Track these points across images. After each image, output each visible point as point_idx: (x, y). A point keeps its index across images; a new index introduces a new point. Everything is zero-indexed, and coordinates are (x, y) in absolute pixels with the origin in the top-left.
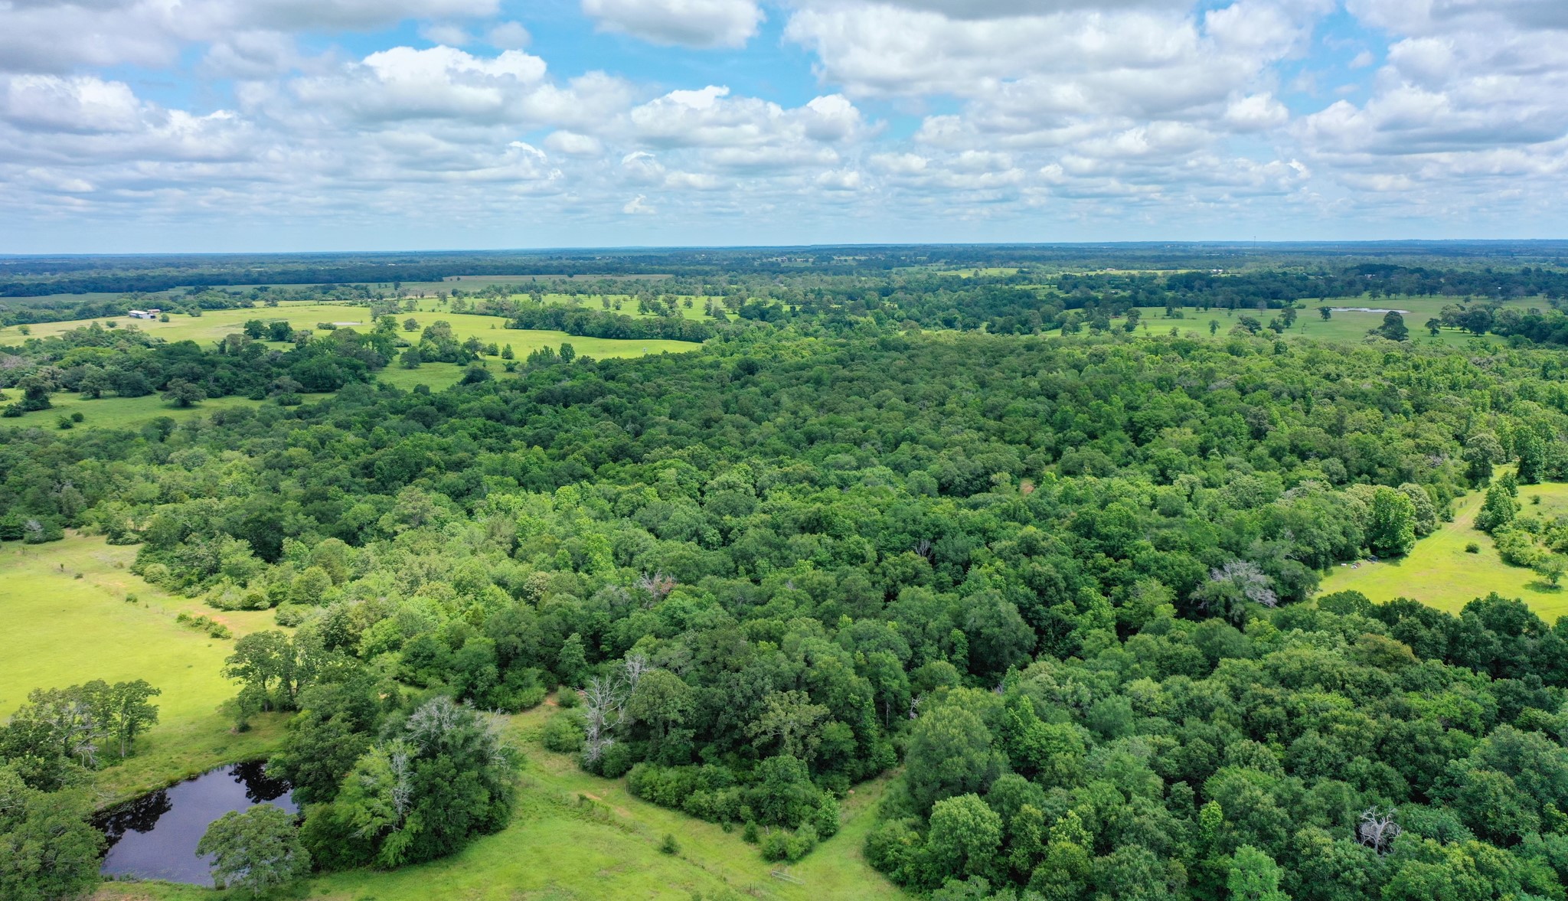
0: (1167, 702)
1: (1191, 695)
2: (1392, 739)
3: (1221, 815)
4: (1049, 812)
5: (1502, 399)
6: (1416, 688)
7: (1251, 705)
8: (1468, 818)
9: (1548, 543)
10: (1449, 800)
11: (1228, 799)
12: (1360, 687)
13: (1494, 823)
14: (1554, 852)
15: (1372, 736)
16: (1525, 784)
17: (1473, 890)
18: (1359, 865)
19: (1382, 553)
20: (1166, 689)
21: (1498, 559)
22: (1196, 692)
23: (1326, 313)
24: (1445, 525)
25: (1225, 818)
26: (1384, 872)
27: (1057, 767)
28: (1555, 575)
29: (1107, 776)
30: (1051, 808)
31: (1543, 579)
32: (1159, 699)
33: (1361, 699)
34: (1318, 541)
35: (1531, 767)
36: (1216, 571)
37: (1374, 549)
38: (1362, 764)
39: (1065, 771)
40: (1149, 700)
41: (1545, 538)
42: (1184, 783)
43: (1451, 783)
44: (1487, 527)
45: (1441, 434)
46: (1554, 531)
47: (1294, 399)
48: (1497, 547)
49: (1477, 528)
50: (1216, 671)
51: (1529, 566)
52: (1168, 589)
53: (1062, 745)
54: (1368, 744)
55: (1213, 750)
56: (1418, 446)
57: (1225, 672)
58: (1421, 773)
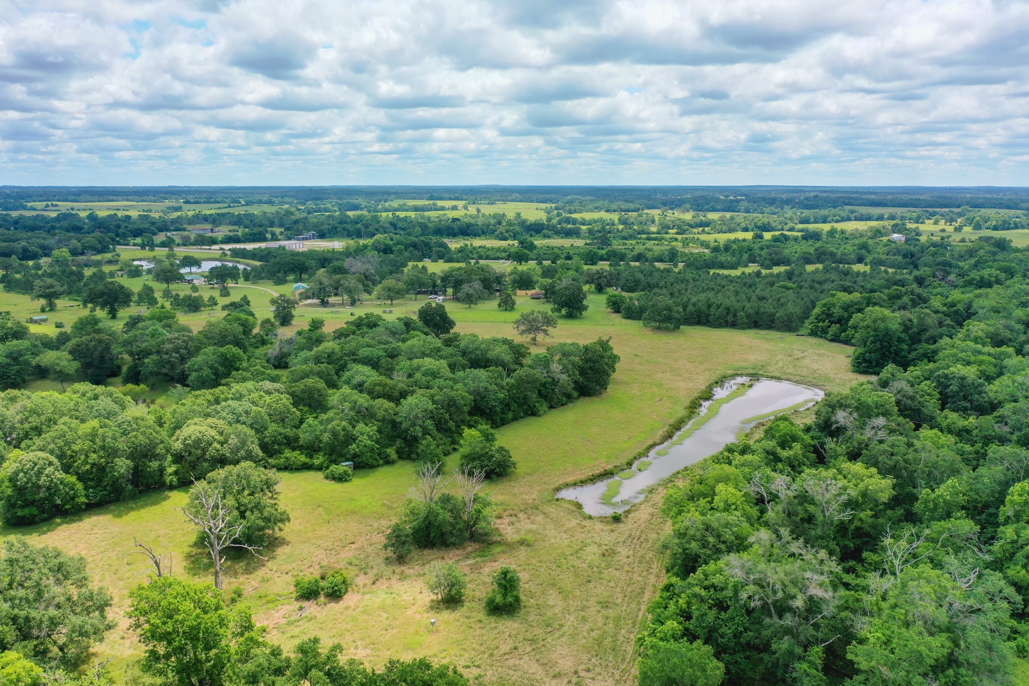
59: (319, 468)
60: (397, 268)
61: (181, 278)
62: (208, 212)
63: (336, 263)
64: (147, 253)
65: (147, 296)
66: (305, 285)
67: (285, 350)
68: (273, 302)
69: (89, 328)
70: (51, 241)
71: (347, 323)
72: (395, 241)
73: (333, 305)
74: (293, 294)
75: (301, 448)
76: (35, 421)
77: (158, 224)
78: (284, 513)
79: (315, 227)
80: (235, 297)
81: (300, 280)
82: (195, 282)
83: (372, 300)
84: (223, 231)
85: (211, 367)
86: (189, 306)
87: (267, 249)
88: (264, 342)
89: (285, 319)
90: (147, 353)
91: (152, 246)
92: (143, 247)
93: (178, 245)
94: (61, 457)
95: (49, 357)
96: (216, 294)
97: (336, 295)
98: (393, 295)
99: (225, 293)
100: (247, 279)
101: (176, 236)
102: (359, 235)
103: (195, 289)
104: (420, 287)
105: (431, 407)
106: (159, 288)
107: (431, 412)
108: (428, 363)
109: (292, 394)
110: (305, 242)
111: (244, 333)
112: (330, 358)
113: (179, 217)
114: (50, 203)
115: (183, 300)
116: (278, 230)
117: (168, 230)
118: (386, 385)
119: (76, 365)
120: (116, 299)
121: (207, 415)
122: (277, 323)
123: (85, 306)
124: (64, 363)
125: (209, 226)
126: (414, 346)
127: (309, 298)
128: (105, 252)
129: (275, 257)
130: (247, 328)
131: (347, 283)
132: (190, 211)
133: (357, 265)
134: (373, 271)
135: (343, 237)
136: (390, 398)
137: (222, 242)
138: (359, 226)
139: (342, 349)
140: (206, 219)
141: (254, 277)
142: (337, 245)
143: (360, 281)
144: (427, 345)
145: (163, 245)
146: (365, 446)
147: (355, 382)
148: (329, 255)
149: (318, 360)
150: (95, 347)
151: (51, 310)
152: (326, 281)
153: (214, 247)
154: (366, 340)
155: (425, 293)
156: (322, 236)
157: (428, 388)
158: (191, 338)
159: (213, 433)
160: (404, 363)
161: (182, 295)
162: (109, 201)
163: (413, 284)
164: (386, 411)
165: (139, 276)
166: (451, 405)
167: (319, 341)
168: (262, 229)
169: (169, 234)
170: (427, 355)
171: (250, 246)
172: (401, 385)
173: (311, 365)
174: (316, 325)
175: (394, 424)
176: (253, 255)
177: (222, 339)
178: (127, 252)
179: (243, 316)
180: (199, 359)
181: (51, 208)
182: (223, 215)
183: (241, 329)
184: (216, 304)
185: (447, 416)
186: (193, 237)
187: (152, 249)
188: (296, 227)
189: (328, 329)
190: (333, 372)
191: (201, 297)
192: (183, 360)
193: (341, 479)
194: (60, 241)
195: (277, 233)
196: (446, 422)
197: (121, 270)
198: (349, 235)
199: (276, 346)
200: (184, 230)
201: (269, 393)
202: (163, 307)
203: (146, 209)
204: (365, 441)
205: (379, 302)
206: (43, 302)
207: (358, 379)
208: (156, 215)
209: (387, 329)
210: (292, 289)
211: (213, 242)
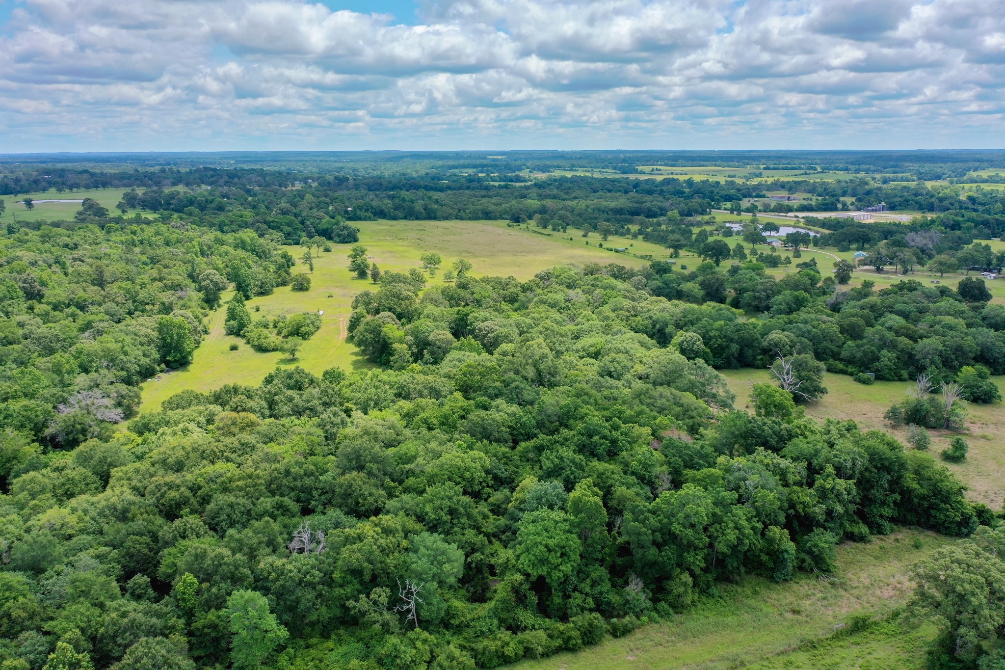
0: (81, 520)
1: (100, 506)
2: (276, 478)
3: (196, 580)
4: (32, 657)
5: (205, 248)
6: (271, 440)
7: (159, 494)
8: (346, 509)
9: (279, 333)
10: (328, 503)
11: (196, 566)
12: (235, 452)
13: (363, 505)
14: (407, 506)
15: (263, 481)
16: (370, 474)
17: (389, 547)
18: (313, 567)
19: (174, 365)
20: (74, 510)
21: (252, 350)
22: (104, 503)
23: (29, 203)
24: (206, 336)
25: (200, 583)
26: (329, 564)
27: (14, 615)
28: (293, 352)
29: (74, 599)
30: (31, 652)
31: (287, 356)
32: (72, 520)
33: (239, 460)
34: (128, 365)
35: (370, 462)
36: (61, 406)
37: (168, 364)
38: (267, 502)
39: (24, 615)
40: (63, 525)
41: (276, 331)
42: (139, 575)
43: (323, 493)
44: (236, 332)
45: (180, 275)
46: (280, 325)
47: (50, 266)
48: (248, 343)
49: (228, 334)
50: (112, 481)
51: (273, 350)
52: (26, 432)
53: (7, 594)
54: (263, 488)
55: (149, 540)
56: (165, 286)
57: (120, 479)
58: (302, 495)
59: (851, 374)
60: (958, 244)
61: (763, 240)
62: (786, 179)
63: (898, 237)
64: (734, 217)
65: (739, 252)
66: (865, 253)
67: (839, 300)
68: (836, 265)
69: (708, 271)
70: (666, 204)
71: (892, 285)
72: (965, 218)
73: (887, 273)
74: (854, 260)
75: (841, 360)
76: (690, 317)
77: (744, 191)
78: (825, 388)
79: (887, 197)
80: (805, 258)
81: (862, 249)
82: (774, 244)
83: (923, 271)
84: (798, 199)
85: (787, 304)
86: (770, 262)
87: (836, 219)
88: (824, 293)
89: (843, 279)
90: (746, 290)
91: (739, 211)
92: (732, 211)
93: (760, 211)
94: (704, 338)
95: (687, 286)
96: (790, 255)
97: (891, 264)
98: (944, 268)
99: (797, 254)
100: (816, 245)
101: (759, 203)
102: (931, 208)
103: (774, 249)
104: (974, 263)
105: (941, 347)
106: (747, 247)
107: (941, 352)
108: (948, 319)
109: (841, 326)
110: (874, 214)
111: (811, 285)
112: (873, 307)
113: (760, 184)
114: (655, 167)
115: (766, 257)
116: (849, 200)
117: (750, 196)
118: (909, 329)
119: (702, 293)
120: (721, 253)
121: (783, 330)
122: (837, 282)
123: (700, 256)
124: (696, 290)
125: (785, 194)
126: (941, 307)
127: (866, 265)
128: (703, 214)
129: (843, 227)
130: (814, 281)
131: (902, 255)
132: (769, 178)
133: (918, 240)
134: (931, 246)
135: (914, 210)
136: (910, 338)
137: (797, 210)
138: (933, 200)
139: (882, 302)
140: (783, 186)
141: (822, 243)
142: (905, 218)
143: (915, 254)
144: (953, 308)
145: (748, 210)
146: (886, 365)
147: (887, 325)
148: (894, 228)
149: (863, 308)
150: (714, 283)
151: (676, 257)
152: (883, 252)
153: (790, 214)
154: (905, 299)
155: (978, 270)
156: (892, 208)
157: (944, 336)
158: (775, 284)
159: (787, 340)
160: (929, 317)
161: (765, 253)
162: (700, 166)
163: (966, 260)
164: (905, 344)
165: (731, 236)
166: (959, 350)
167: (866, 295)
168: (834, 200)
169: (752, 200)
170: (950, 315)
171: (821, 216)
172: (921, 331)
173: (857, 310)
174: (868, 285)
175: (911, 356)
176: (824, 224)
177: (796, 286)
178: (721, 215)
179: (812, 272)
180: (779, 298)
181: (655, 172)
182: (799, 183)
183: (809, 281)
184: (790, 263)
185: (953, 357)
186: (773, 204)
187: (739, 214)
188: (867, 198)
189: (876, 289)
190: (873, 317)
191: (780, 256)
192: (768, 297)
193: (865, 382)
194: (672, 205)
195: (848, 204)
196: (952, 361)
197: (717, 230)
198: (921, 208)
199: (834, 296)
200: (764, 196)
201: (824, 322)
202: (751, 261)
203: (731, 174)
204: (885, 361)
205: (930, 274)
206: (672, 250)
207: (890, 323)
208: (739, 181)
209: (923, 293)
210: (853, 256)
211: (790, 209)
